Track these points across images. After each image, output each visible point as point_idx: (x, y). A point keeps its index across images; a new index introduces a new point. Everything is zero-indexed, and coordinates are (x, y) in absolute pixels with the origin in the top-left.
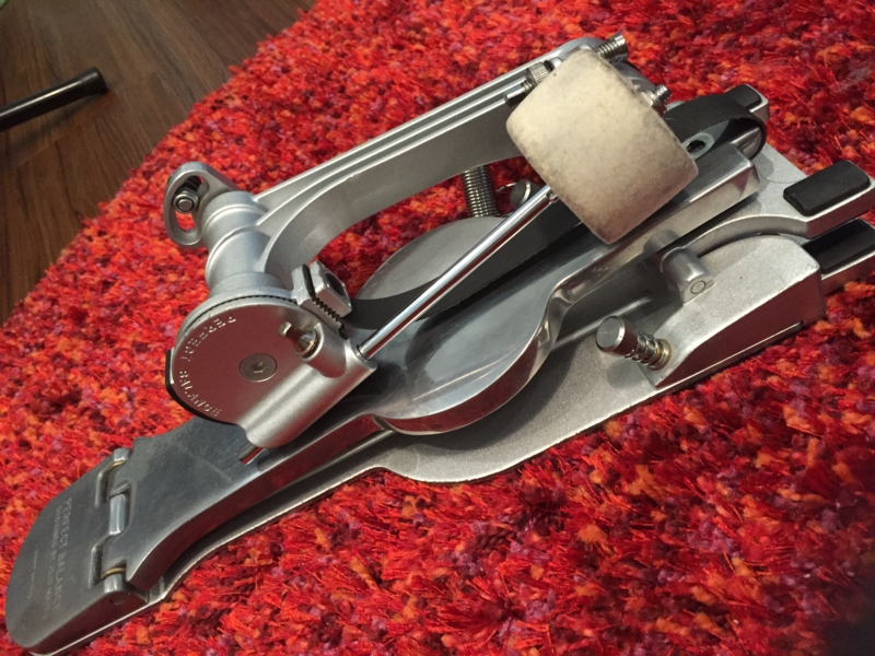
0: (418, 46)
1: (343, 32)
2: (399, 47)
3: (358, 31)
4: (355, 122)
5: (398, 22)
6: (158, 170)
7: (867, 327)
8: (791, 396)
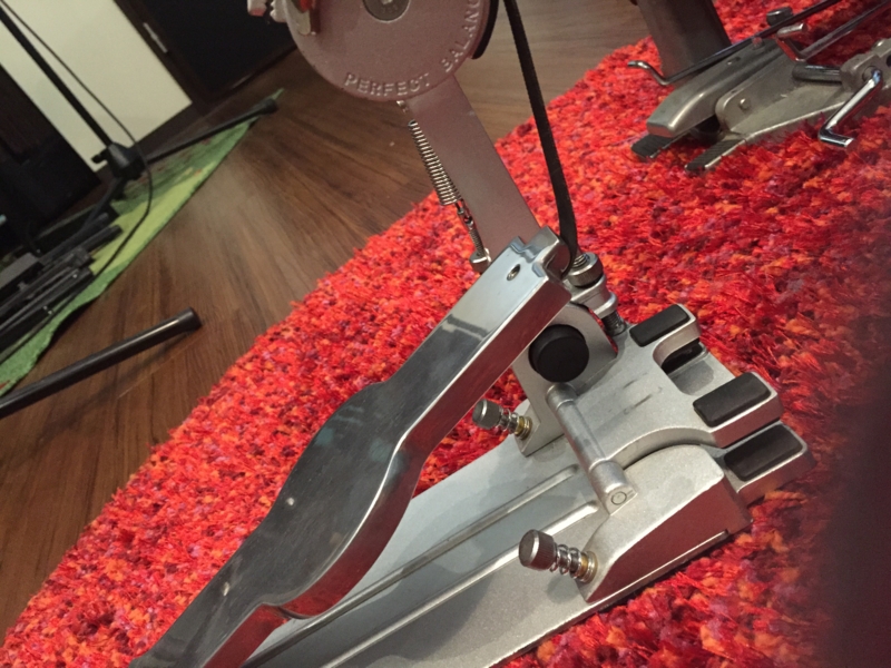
0: (438, 277)
1: (383, 267)
2: (423, 278)
3: (395, 265)
4: (377, 348)
5: (425, 257)
6: (219, 397)
7: (786, 541)
8: (711, 616)
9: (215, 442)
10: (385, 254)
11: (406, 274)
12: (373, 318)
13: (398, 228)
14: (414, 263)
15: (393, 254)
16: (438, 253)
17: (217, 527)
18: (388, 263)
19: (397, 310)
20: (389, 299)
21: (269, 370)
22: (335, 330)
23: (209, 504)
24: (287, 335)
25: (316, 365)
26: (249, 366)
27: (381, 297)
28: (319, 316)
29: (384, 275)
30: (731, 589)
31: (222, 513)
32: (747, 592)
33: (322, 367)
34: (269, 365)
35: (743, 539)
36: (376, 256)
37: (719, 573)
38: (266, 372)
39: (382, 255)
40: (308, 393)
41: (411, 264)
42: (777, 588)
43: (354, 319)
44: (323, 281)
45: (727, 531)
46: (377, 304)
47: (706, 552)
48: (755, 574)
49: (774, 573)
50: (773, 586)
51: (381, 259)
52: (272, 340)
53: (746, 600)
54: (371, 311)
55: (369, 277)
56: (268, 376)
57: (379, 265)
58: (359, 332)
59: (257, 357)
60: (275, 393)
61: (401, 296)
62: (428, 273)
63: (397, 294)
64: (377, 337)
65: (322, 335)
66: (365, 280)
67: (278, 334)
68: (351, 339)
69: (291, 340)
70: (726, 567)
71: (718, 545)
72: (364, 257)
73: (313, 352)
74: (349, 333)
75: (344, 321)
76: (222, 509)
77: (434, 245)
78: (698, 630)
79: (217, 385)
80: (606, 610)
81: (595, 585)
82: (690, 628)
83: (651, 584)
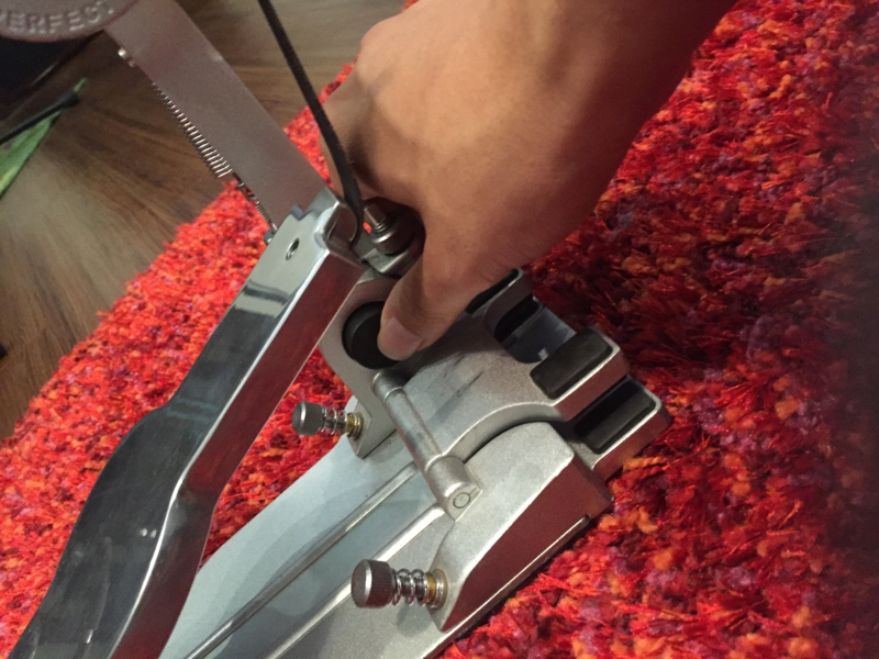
6: (23, 436)
7: (652, 519)
8: (582, 625)
9: (19, 492)
10: (195, 243)
11: (220, 263)
12: (187, 318)
13: (210, 213)
14: (227, 249)
15: (204, 242)
16: (252, 235)
17: (22, 597)
18: (200, 253)
19: (212, 306)
20: (202, 294)
21: (75, 396)
22: (145, 339)
23: (14, 569)
24: (94, 351)
25: (126, 383)
26: (53, 395)
27: (194, 294)
28: (127, 325)
29: (197, 268)
30: (601, 586)
31: (29, 577)
32: (618, 587)
33: (133, 384)
34: (75, 390)
35: (607, 523)
36: (186, 248)
37: (585, 567)
38: (71, 399)
39: (192, 245)
40: (119, 418)
41: (224, 252)
42: (650, 579)
43: (165, 323)
44: (132, 283)
45: (587, 517)
46: (190, 301)
47: (569, 544)
48: (624, 563)
49: (645, 560)
50: (645, 576)
51: (192, 250)
52: (77, 360)
53: (619, 597)
54: (184, 311)
55: (181, 272)
56: (74, 403)
57: (190, 257)
58: (172, 336)
59: (61, 382)
60: (82, 423)
61: (216, 289)
62: (241, 260)
63: (212, 287)
64: (192, 340)
65: (132, 346)
66: (177, 276)
67: (85, 351)
68: (163, 346)
69: (99, 357)
70: (592, 559)
71: (581, 534)
72: (175, 250)
73: (122, 368)
74: (160, 340)
75: (154, 327)
76: (29, 573)
77: (248, 227)
78: (569, 645)
79: (21, 422)
80: (466, 634)
81: (448, 610)
82: (560, 644)
83: (512, 594)
